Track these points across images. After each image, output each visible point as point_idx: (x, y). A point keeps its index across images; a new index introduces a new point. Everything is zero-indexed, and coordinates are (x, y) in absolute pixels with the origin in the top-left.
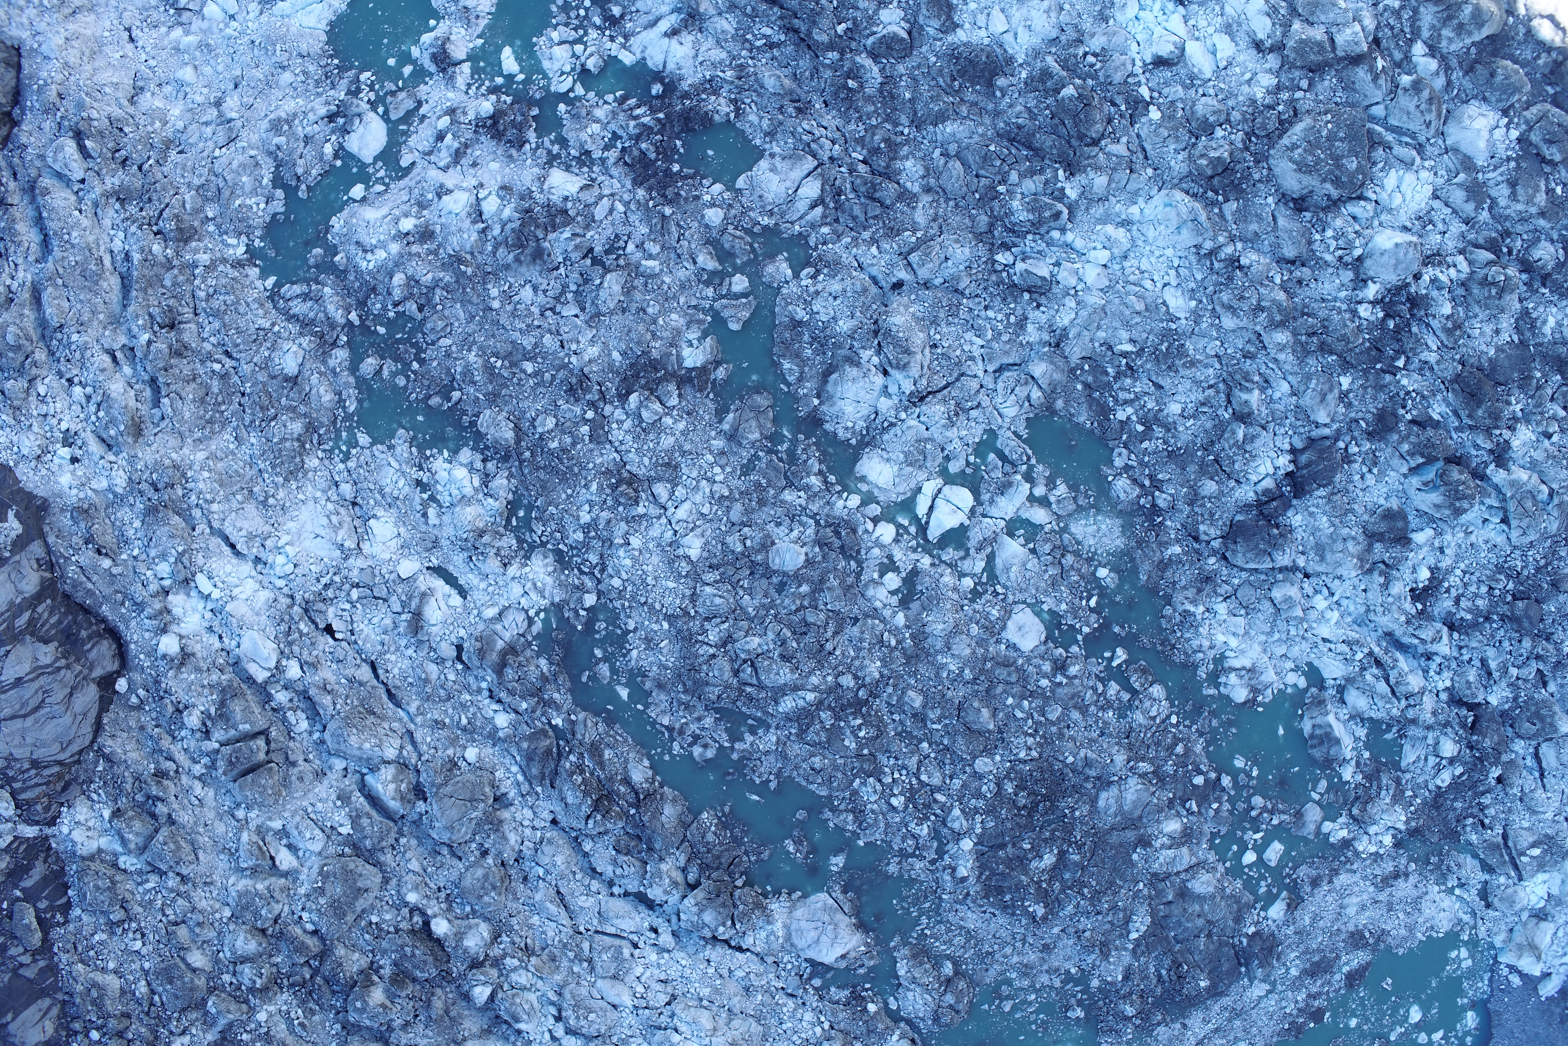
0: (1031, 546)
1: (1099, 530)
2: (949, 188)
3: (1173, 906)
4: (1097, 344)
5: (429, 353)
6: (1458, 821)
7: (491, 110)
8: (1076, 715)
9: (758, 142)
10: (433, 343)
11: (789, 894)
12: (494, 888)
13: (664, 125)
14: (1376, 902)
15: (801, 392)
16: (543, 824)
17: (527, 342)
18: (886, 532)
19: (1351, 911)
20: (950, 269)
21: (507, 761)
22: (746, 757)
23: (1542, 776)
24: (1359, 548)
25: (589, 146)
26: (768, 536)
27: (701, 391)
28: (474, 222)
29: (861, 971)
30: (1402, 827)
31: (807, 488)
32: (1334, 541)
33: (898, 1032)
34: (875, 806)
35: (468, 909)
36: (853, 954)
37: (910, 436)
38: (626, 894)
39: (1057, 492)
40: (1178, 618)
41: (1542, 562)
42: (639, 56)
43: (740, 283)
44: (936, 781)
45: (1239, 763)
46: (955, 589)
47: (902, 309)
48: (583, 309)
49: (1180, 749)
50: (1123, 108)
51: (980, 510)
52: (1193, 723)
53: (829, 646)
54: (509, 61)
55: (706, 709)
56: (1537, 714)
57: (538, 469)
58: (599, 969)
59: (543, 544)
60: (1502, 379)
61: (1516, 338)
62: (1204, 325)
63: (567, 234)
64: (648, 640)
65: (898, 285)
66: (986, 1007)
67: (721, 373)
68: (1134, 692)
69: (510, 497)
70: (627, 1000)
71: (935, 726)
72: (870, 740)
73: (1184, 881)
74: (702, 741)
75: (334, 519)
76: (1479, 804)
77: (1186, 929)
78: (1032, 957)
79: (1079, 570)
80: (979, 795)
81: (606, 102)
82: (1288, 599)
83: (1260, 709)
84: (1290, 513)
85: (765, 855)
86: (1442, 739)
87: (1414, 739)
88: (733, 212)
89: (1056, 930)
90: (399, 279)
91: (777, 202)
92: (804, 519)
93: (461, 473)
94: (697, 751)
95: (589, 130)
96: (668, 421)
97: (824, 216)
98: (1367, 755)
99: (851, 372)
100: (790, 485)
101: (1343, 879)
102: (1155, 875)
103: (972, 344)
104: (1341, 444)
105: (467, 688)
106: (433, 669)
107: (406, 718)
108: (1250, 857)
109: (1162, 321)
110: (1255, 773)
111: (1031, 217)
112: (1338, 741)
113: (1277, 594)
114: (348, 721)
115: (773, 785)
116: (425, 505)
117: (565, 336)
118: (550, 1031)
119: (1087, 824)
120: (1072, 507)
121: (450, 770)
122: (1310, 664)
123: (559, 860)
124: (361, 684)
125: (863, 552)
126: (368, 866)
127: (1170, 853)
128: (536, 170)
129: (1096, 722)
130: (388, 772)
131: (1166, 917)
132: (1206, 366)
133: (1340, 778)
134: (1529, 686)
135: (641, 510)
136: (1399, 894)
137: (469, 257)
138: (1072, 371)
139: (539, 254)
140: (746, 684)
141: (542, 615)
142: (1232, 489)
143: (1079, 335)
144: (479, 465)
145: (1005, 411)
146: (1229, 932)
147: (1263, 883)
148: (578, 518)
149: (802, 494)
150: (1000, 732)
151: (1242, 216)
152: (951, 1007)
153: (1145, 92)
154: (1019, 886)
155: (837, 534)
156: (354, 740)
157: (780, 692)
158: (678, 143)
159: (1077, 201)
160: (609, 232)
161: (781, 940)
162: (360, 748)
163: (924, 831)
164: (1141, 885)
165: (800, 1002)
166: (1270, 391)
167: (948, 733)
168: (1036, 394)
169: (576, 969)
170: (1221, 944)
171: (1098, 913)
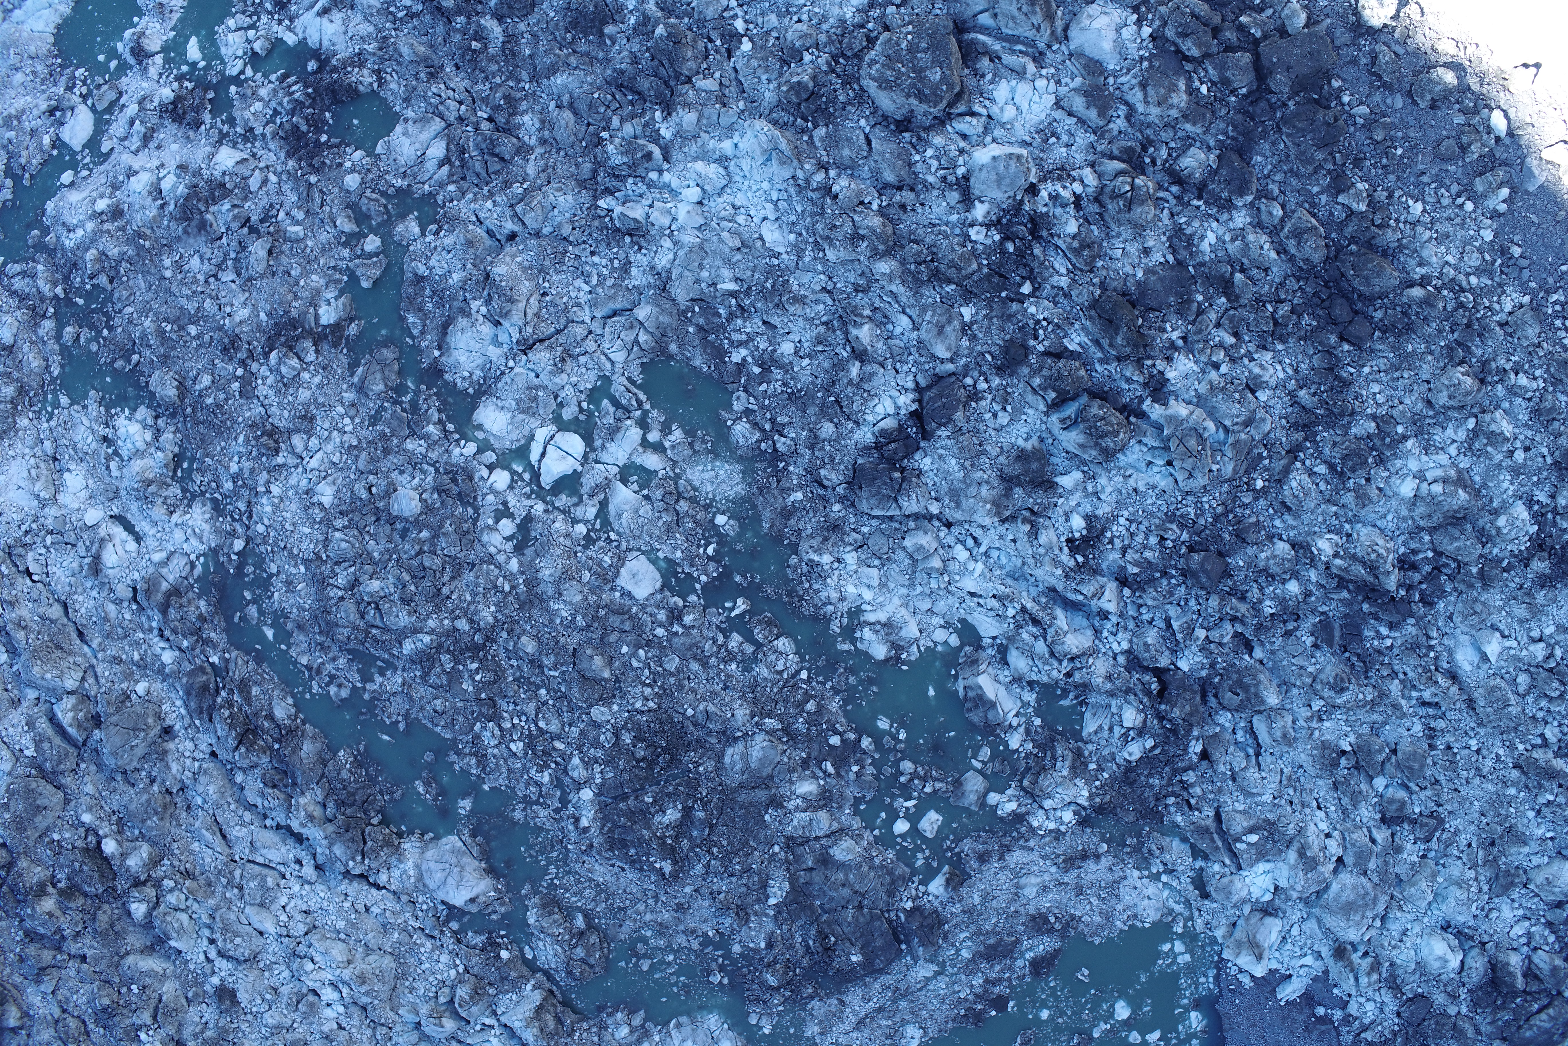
0: (645, 492)
1: (717, 476)
2: (559, 138)
3: (814, 873)
4: (703, 285)
5: (117, 321)
6: (1157, 800)
7: (172, 95)
8: (695, 666)
9: (397, 108)
10: (120, 312)
11: (422, 835)
12: (156, 813)
13: (314, 99)
14: (1061, 884)
15: (423, 344)
16: (201, 756)
17: (191, 307)
18: (501, 479)
19: (1030, 892)
20: (558, 217)
21: (173, 696)
22: (376, 697)
23: (1258, 754)
24: (994, 492)
25: (253, 124)
26: (392, 483)
27: (335, 346)
28: (155, 200)
29: (494, 917)
30: (1086, 804)
31: (426, 437)
32: (969, 486)
33: (532, 982)
34: (496, 751)
35: (137, 832)
36: (482, 899)
37: (520, 383)
38: (278, 827)
39: (672, 438)
40: (805, 569)
41: (1220, 510)
42: (301, 36)
43: (372, 243)
44: (554, 727)
45: (883, 724)
46: (568, 536)
47: (508, 259)
48: (239, 275)
49: (811, 706)
50: (718, 43)
51: (593, 456)
52: (827, 680)
53: (445, 591)
54: (193, 51)
55: (341, 650)
56: (1240, 683)
57: (198, 423)
58: (247, 897)
59: (203, 493)
60: (1154, 304)
61: (1171, 259)
62: (807, 259)
63: (227, 206)
64: (288, 583)
65: (512, 237)
66: (623, 964)
67: (353, 329)
68: (759, 646)
69: (176, 450)
70: (269, 927)
71: (552, 673)
72: (487, 685)
73: (827, 847)
74: (338, 681)
75: (34, 472)
76: (1181, 781)
77: (832, 899)
78: (666, 916)
79: (694, 517)
80: (597, 745)
81: (270, 82)
82: (920, 548)
83: (905, 668)
84: (917, 456)
85: (398, 795)
86: (1125, 706)
87: (1097, 707)
88: (370, 176)
89: (688, 890)
90: (91, 254)
91: (410, 164)
92: (425, 466)
93: (134, 428)
94: (333, 689)
95: (252, 109)
96: (306, 376)
97: (451, 174)
98: (1038, 722)
99: (462, 322)
100: (413, 434)
101: (1016, 857)
102: (790, 838)
103: (579, 289)
104: (969, 381)
105: (141, 626)
106: (111, 608)
107: (89, 654)
108: (901, 826)
109: (764, 257)
110: (902, 736)
111: (625, 160)
112: (993, 705)
113: (908, 543)
114: (35, 654)
115: (402, 726)
116: (109, 458)
117: (223, 301)
118: (205, 952)
119: (713, 780)
120: (688, 452)
121: (123, 702)
122: (963, 621)
123: (211, 789)
124: (52, 622)
125: (479, 498)
126: (50, 787)
127: (805, 816)
128: (208, 149)
129: (718, 675)
130: (69, 702)
131: (806, 884)
132: (817, 302)
133: (1007, 745)
134: (1227, 650)
135: (280, 460)
136: (1090, 877)
137: (148, 232)
138: (683, 313)
139: (203, 226)
140: (373, 626)
141: (202, 559)
142: (851, 430)
143: (681, 276)
144: (150, 421)
145: (611, 356)
146: (881, 905)
147: (920, 855)
148: (228, 468)
149: (422, 442)
150: (617, 681)
151: (832, 142)
152: (583, 961)
153: (740, 25)
154: (641, 840)
155: (454, 480)
156: (36, 671)
157: (402, 634)
158: (327, 115)
159: (672, 141)
160: (265, 202)
161: (412, 880)
162: (43, 678)
163: (546, 778)
164: (777, 849)
165: (439, 943)
166: (890, 327)
167: (564, 680)
168: (643, 337)
169: (228, 895)
170: (873, 918)
171: (732, 875)
